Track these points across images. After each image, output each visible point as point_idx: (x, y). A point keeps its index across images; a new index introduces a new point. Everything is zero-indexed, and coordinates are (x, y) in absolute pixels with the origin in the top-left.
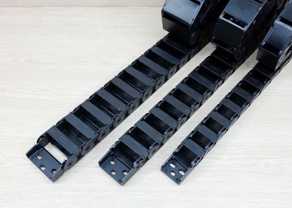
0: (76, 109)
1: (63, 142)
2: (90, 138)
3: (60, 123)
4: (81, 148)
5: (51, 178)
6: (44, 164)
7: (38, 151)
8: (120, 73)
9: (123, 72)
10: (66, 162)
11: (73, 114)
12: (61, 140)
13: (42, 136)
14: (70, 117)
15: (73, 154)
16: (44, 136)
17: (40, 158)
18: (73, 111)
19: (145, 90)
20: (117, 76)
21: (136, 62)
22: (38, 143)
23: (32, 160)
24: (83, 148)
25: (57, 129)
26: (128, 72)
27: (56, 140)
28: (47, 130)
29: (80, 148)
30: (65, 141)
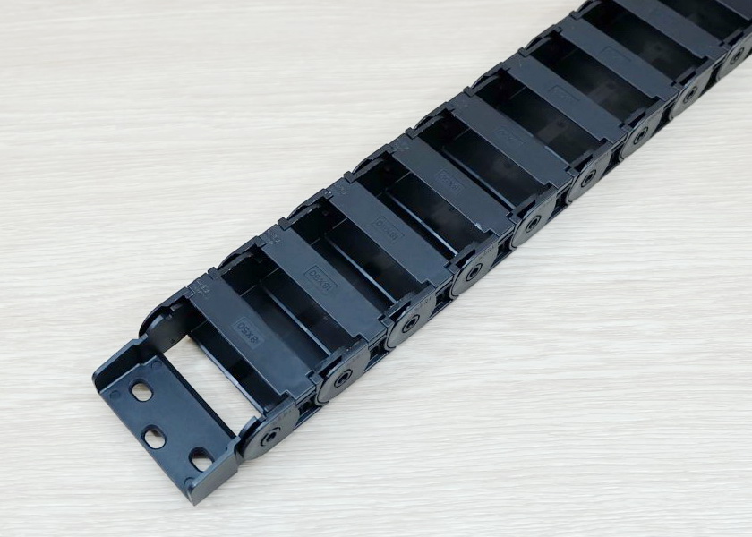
0: (303, 207)
1: (247, 340)
2: (359, 337)
3: (239, 260)
4: (320, 374)
5: (191, 489)
6: (161, 424)
7: (138, 365)
8: (484, 78)
9: (494, 74)
10: (259, 428)
11: (292, 226)
12: (241, 334)
13: (162, 310)
14: (276, 239)
15: (286, 396)
16: (173, 309)
17: (143, 395)
18: (292, 216)
19: (586, 155)
20: (470, 86)
21: (549, 39)
22: (145, 336)
23: (111, 400)
24: (329, 374)
25: (224, 284)
26: (516, 78)
27: (220, 331)
28: (186, 284)
29: (316, 375)
30: (254, 340)
